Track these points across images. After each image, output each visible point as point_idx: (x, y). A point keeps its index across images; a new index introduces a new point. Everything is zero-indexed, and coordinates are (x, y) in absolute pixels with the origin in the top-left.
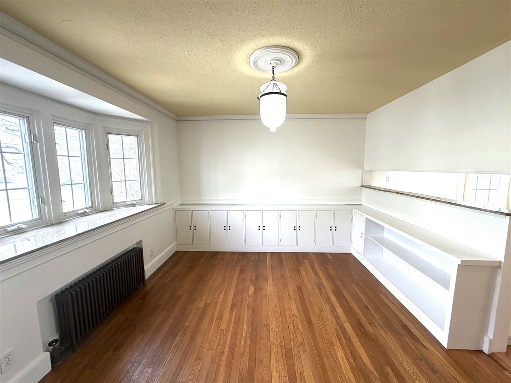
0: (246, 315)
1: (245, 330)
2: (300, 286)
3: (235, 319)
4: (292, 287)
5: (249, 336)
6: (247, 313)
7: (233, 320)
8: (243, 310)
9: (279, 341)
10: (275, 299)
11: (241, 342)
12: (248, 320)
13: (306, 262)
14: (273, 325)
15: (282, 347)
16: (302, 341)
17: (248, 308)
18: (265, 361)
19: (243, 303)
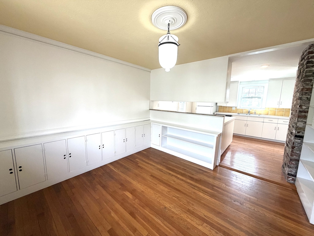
0: (147, 212)
1: (160, 222)
2: (151, 175)
3: (145, 221)
4: (149, 178)
5: (165, 222)
6: (147, 211)
7: (145, 223)
8: (141, 211)
9: (181, 210)
10: (149, 190)
11: (167, 231)
12: (152, 214)
13: (137, 160)
14: (167, 205)
15: (185, 212)
16: (186, 201)
17: (143, 207)
18: (189, 227)
19: (135, 206)
